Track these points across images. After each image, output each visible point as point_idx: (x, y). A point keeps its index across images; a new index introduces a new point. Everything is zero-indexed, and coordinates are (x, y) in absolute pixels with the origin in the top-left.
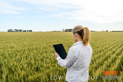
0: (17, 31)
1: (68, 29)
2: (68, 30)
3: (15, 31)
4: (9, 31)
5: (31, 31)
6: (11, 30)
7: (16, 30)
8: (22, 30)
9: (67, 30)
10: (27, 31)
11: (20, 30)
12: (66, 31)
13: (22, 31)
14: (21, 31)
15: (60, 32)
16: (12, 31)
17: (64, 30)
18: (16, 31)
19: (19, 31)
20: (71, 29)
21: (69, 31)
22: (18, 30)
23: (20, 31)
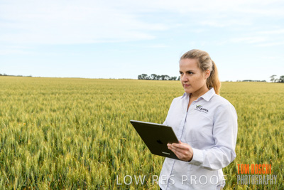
0: (156, 77)
3: (152, 78)
4: (140, 77)
6: (145, 75)
7: (155, 75)
8: (167, 76)
10: (179, 80)
11: (163, 77)
13: (167, 78)
14: (165, 78)
16: (146, 77)
17: (275, 78)
18: (154, 79)
19: (161, 78)
22: (159, 77)
23: (163, 79)
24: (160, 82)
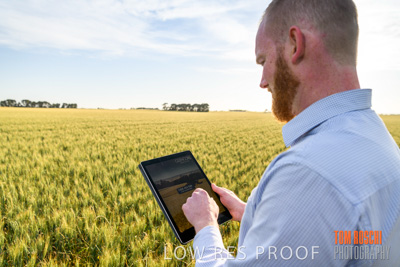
0: (29, 104)
1: (177, 104)
2: (180, 106)
3: (24, 104)
4: (4, 104)
5: (73, 106)
6: (12, 101)
7: (26, 101)
8: (46, 103)
9: (176, 106)
10: (63, 107)
11: (40, 103)
12: (174, 108)
13: (47, 105)
14: (44, 105)
15: (155, 112)
16: (13, 104)
17: (167, 106)
18: (27, 106)
19: (37, 106)
20: (187, 103)
21: (180, 110)
22: (33, 104)
23: (41, 106)
24: (37, 110)
